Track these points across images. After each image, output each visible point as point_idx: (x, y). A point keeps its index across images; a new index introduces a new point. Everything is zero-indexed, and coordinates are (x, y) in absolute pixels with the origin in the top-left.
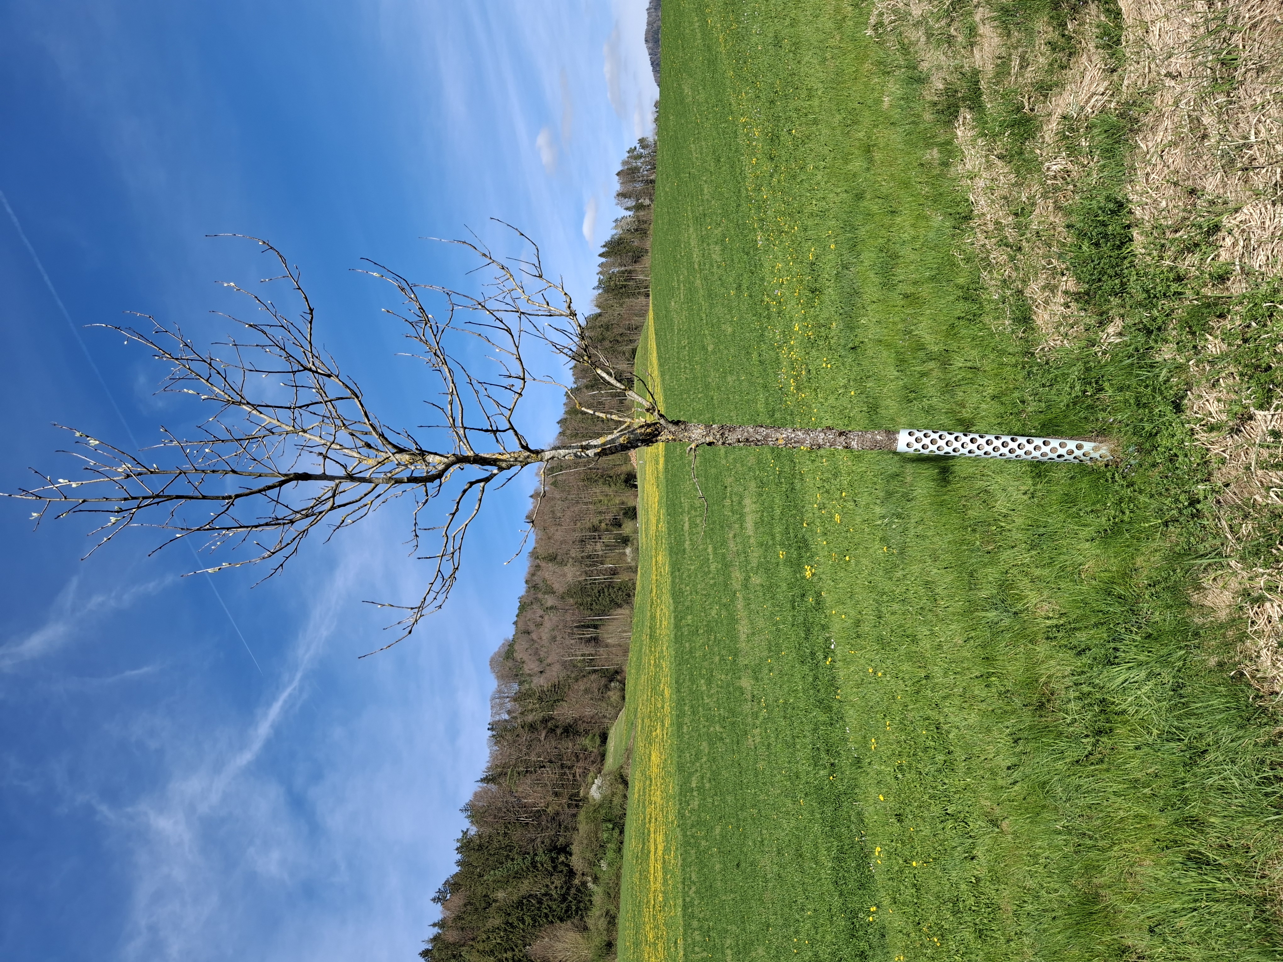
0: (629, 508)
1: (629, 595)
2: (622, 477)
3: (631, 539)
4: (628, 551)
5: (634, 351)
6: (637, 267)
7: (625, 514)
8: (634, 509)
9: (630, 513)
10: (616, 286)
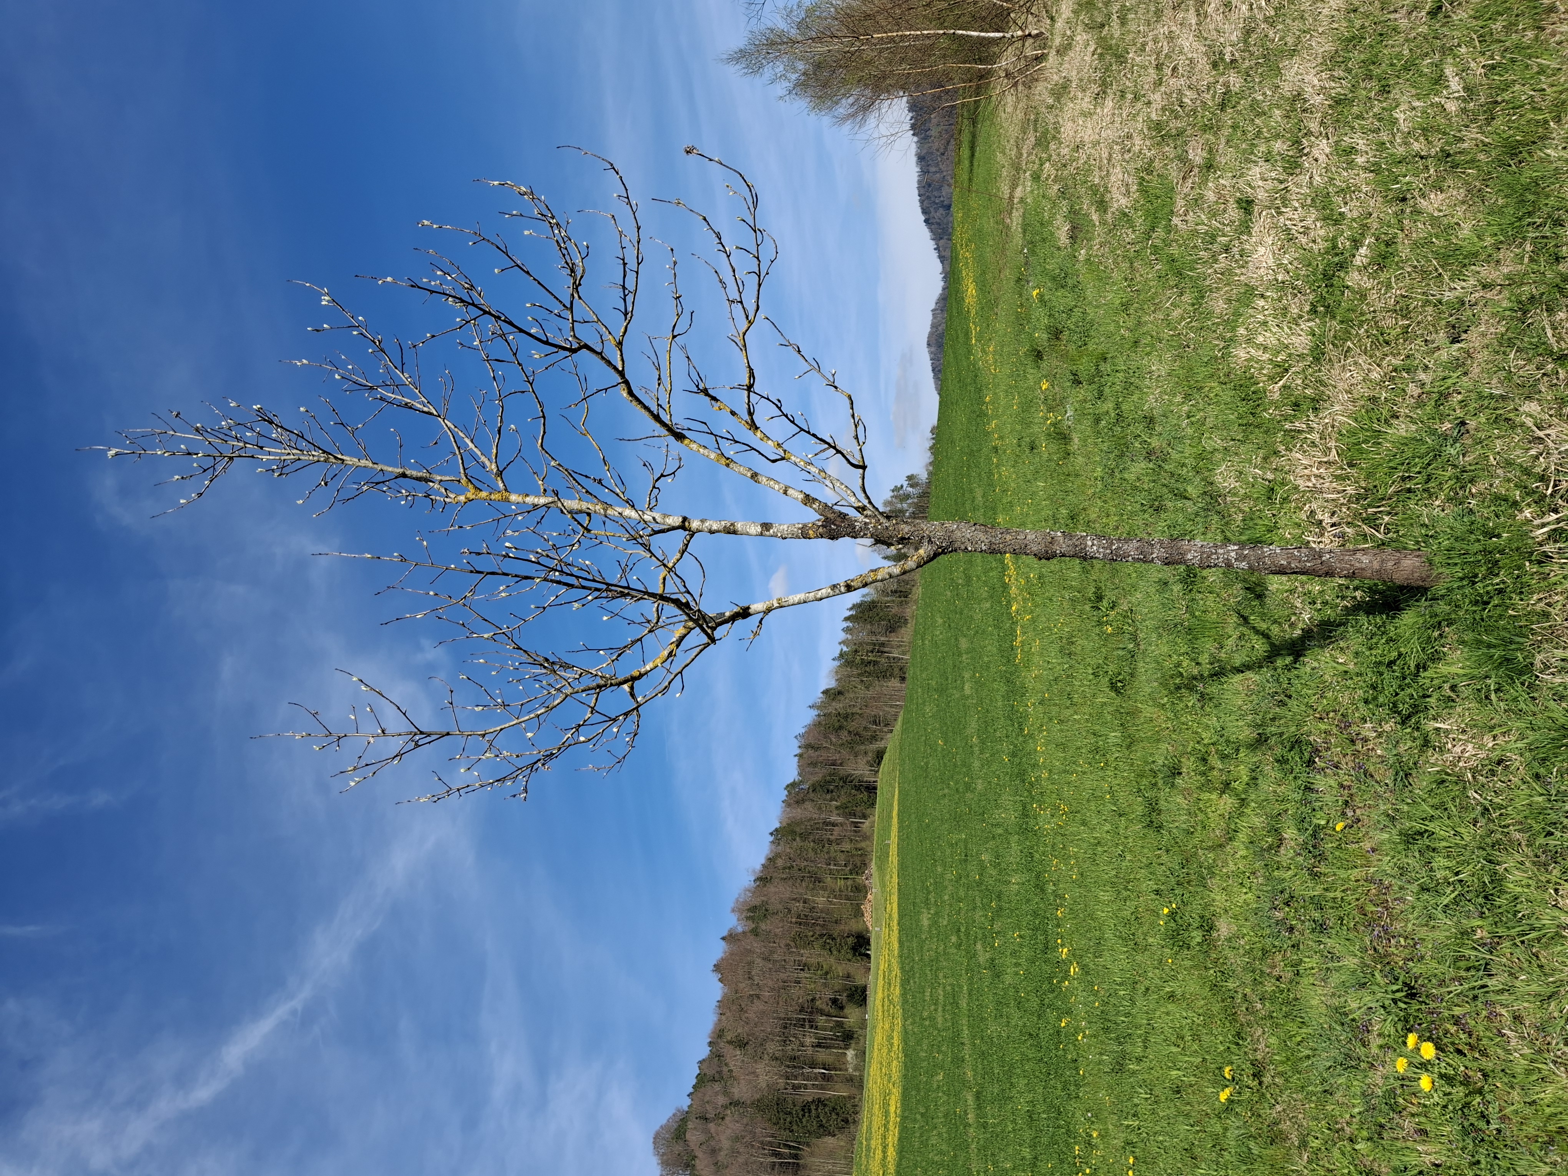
0: (856, 988)
2: (850, 941)
3: (855, 1036)
4: (850, 1053)
5: (880, 754)
6: (894, 638)
7: (851, 997)
8: (864, 989)
9: (857, 997)
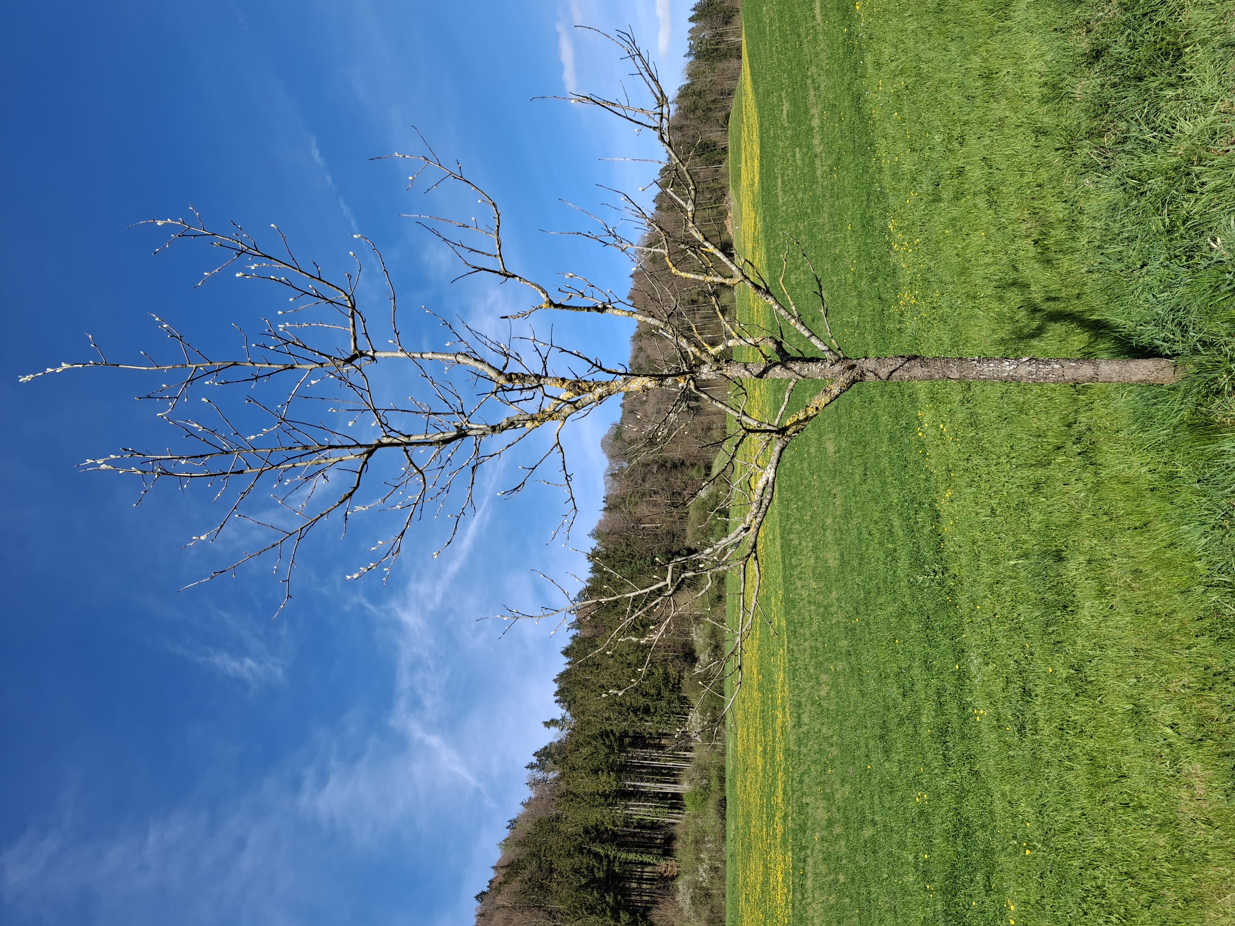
3: (728, 308)
5: (727, 117)
6: (728, 28)
10: (707, 49)
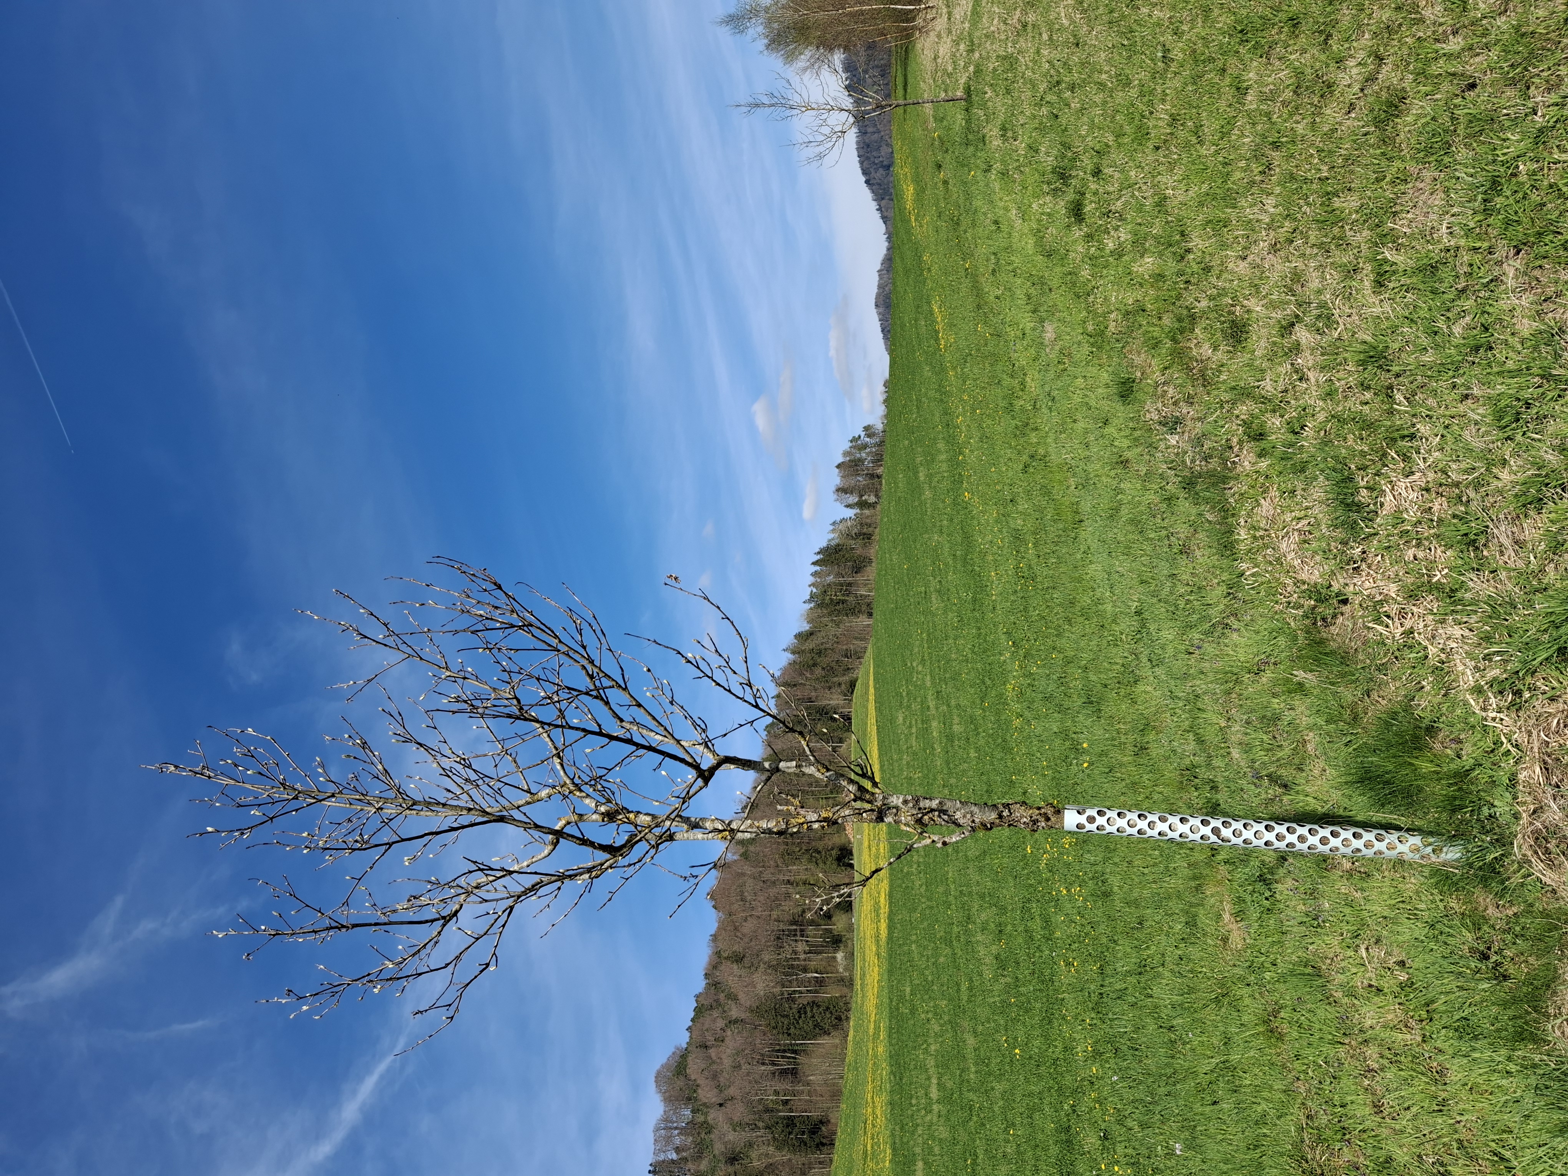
1: (839, 1019)
2: (834, 853)
3: (844, 939)
4: (840, 956)
5: (852, 685)
6: (859, 578)
10: (832, 600)
